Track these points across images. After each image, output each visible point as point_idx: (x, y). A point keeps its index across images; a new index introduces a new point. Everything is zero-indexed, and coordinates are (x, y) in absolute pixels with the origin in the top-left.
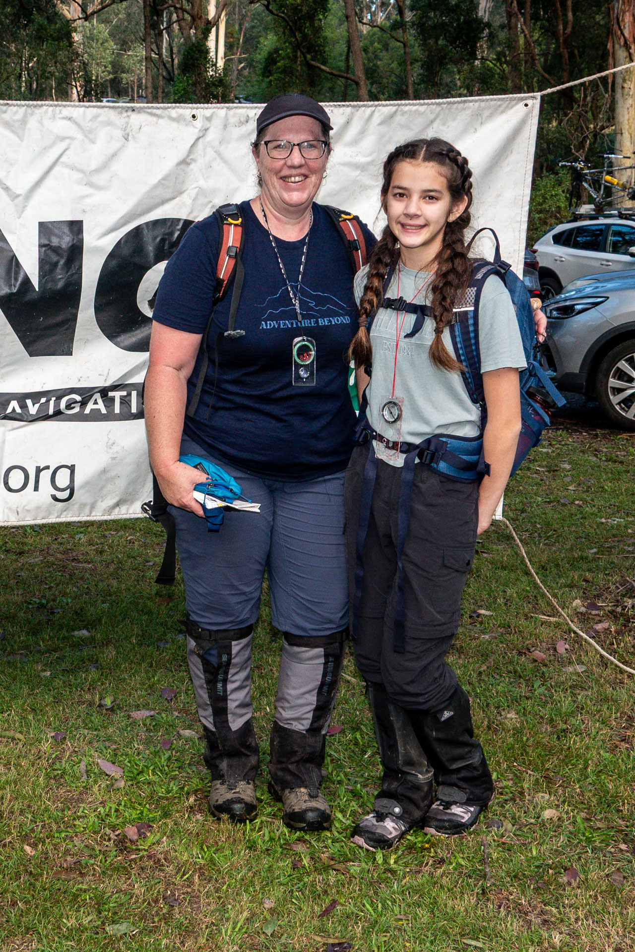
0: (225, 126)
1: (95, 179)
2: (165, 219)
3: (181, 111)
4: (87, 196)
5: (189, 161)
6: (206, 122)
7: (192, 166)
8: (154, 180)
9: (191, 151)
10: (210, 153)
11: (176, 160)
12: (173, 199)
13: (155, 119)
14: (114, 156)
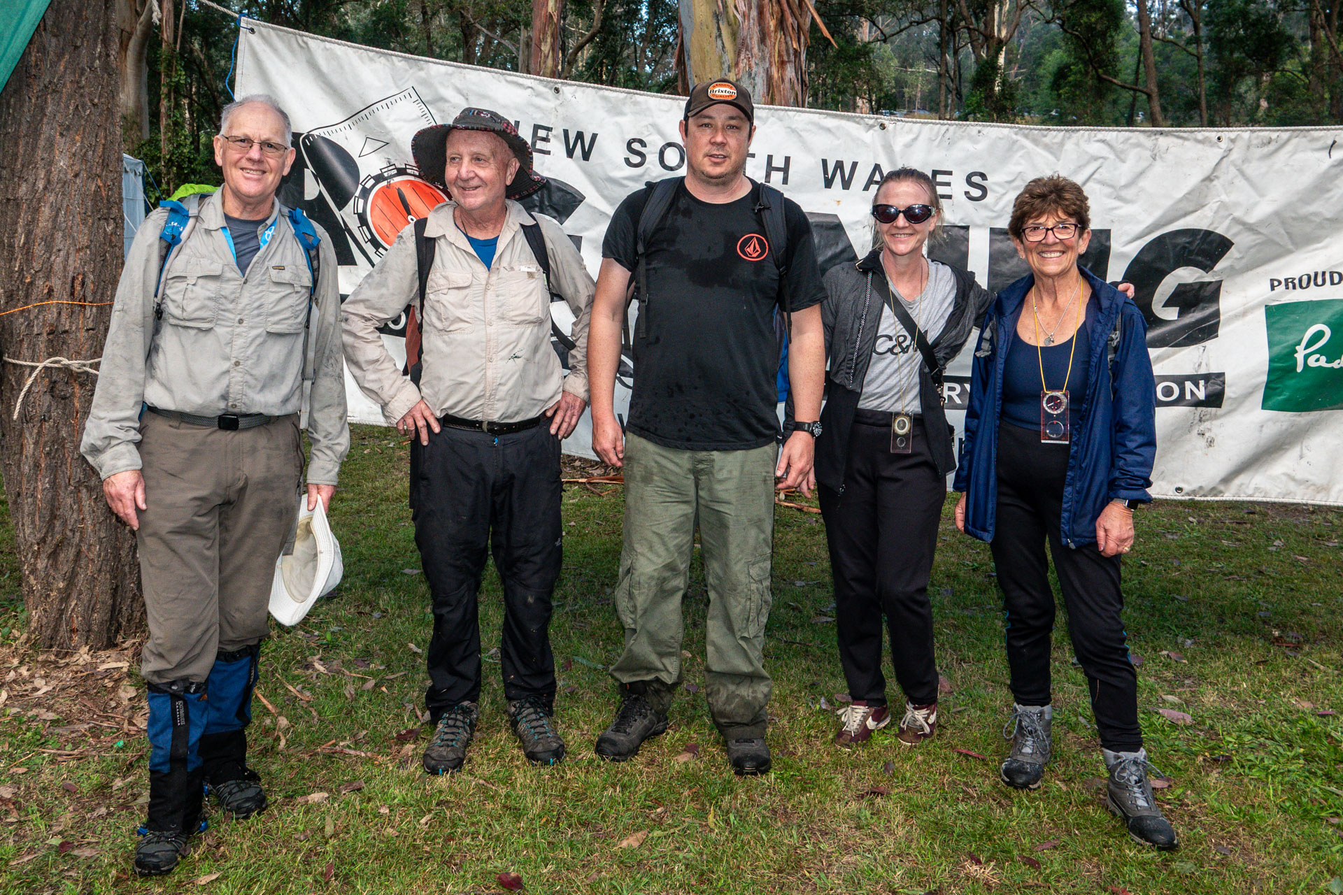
0: (1247, 147)
1: (1125, 193)
3: (1207, 134)
4: (1115, 208)
5: (1213, 178)
6: (1231, 144)
7: (1215, 182)
8: (1180, 195)
9: (1215, 169)
10: (1233, 170)
11: (1201, 177)
12: (1196, 211)
13: (1180, 141)
14: (1142, 173)
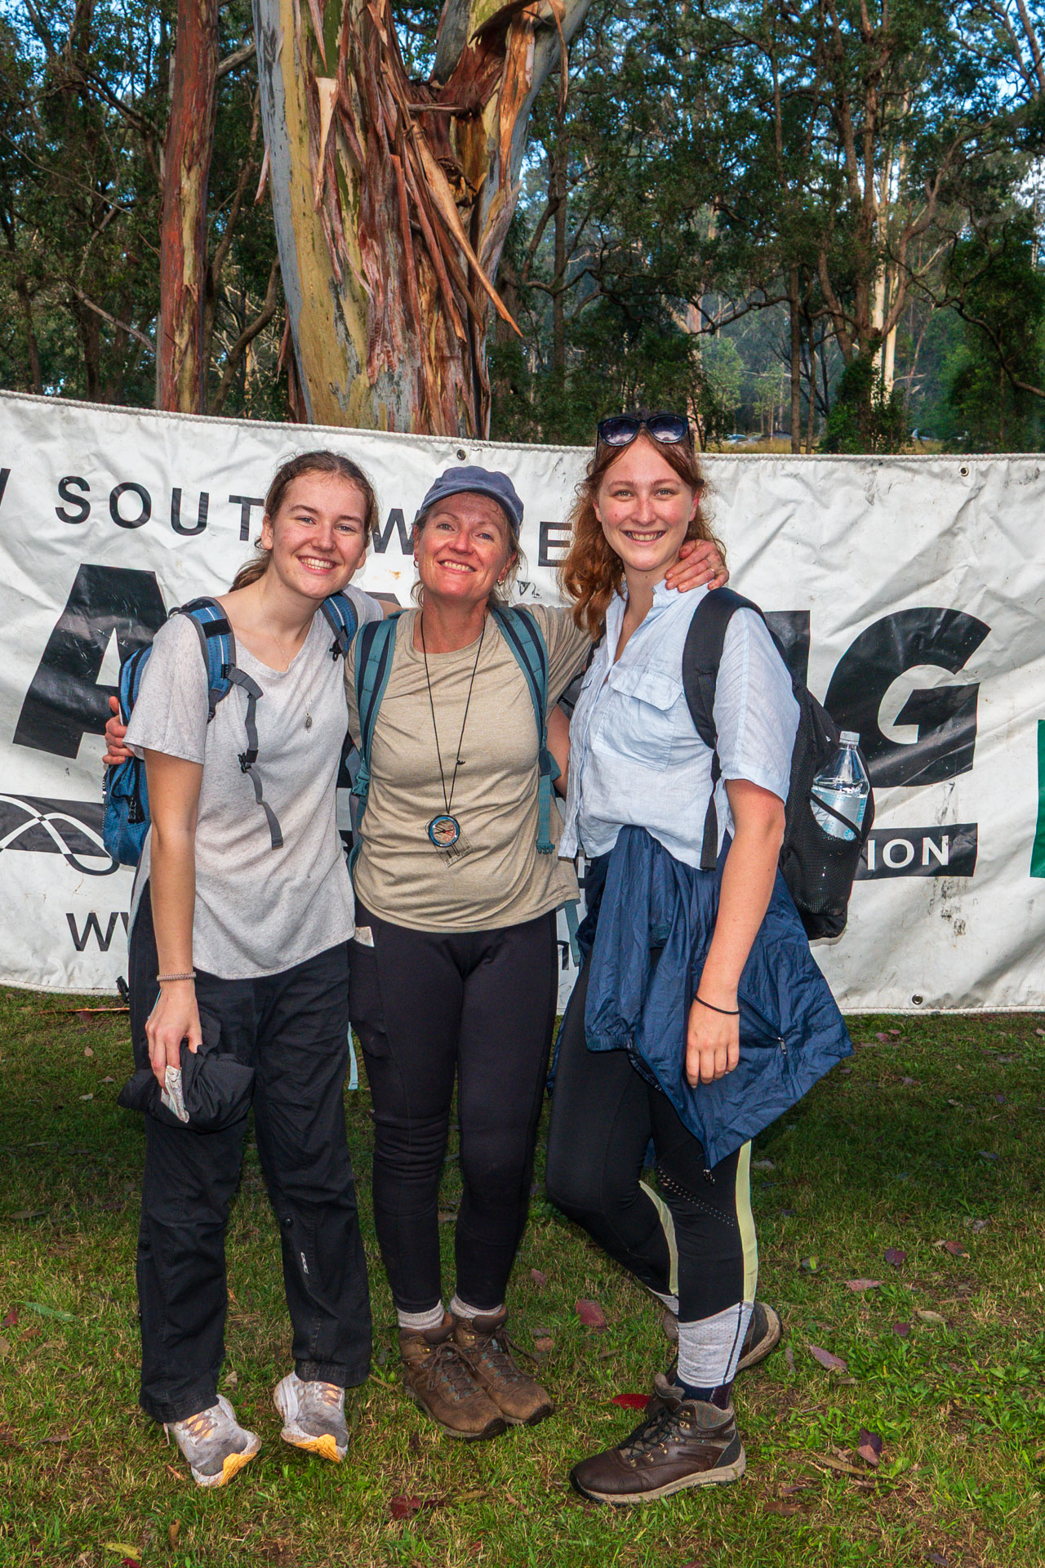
0: (1007, 484)
1: (829, 556)
2: (921, 609)
3: (946, 464)
4: (816, 578)
5: (955, 530)
6: (980, 478)
7: (960, 538)
8: (908, 557)
9: (958, 518)
10: (985, 519)
11: (937, 530)
12: (933, 581)
13: (909, 475)
14: (854, 524)
